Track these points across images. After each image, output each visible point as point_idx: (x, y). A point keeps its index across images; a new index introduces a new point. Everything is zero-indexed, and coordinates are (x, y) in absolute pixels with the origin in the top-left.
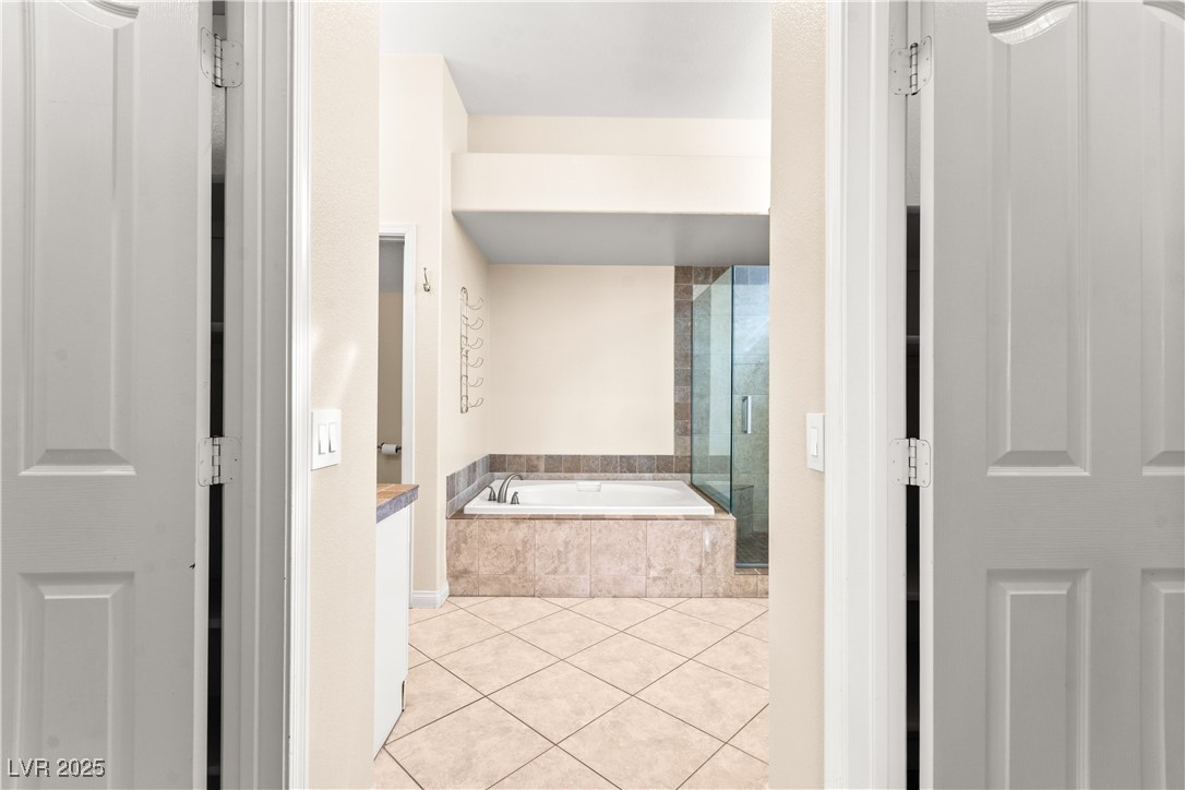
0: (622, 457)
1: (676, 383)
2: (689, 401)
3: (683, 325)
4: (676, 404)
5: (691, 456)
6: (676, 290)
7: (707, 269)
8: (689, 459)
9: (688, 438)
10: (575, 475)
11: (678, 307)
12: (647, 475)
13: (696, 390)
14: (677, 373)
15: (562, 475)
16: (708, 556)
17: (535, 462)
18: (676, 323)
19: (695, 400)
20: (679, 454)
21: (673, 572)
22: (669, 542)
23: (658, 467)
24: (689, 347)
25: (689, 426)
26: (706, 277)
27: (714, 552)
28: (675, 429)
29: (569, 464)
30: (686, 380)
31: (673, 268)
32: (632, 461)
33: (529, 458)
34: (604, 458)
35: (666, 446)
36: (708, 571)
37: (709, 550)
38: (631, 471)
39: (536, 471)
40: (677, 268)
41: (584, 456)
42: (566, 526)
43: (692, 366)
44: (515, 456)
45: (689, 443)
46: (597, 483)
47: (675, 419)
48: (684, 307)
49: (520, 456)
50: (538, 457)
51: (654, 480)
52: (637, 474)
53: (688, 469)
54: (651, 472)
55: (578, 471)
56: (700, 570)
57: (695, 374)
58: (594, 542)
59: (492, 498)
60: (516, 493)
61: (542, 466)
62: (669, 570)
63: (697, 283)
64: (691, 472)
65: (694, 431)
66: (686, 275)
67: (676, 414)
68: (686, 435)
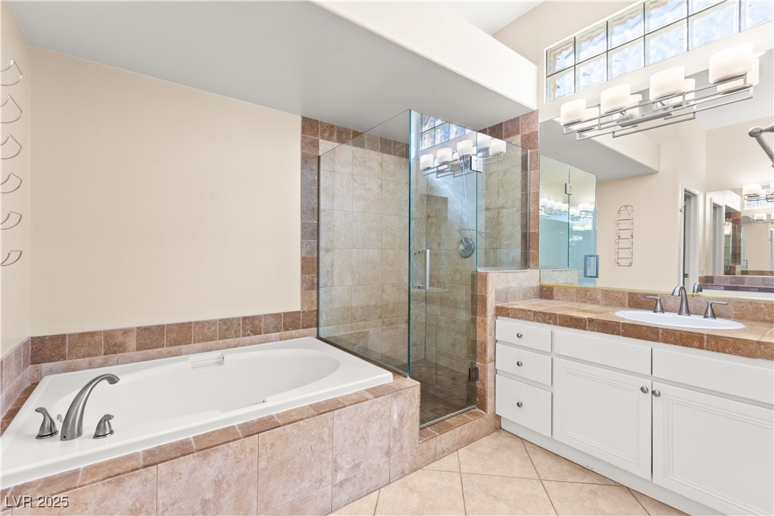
0: (245, 318)
1: (303, 237)
2: (316, 255)
3: (310, 178)
4: (303, 259)
5: (318, 311)
6: (302, 142)
7: (332, 127)
8: (315, 313)
9: (314, 292)
10: (184, 348)
11: (305, 159)
12: (273, 335)
13: (322, 244)
14: (304, 227)
15: (164, 350)
16: (396, 433)
17: (120, 339)
18: (303, 175)
19: (322, 253)
20: (305, 309)
21: (362, 466)
22: (358, 431)
23: (285, 325)
24: (316, 201)
25: (315, 280)
26: (331, 135)
27: (402, 426)
28: (302, 285)
29: (174, 336)
30: (312, 234)
31: (300, 117)
32: (257, 322)
33: (109, 335)
34: (224, 321)
35: (293, 302)
36: (396, 450)
37: (397, 426)
38: (256, 332)
39: (124, 351)
40: (304, 119)
41: (197, 323)
42: (218, 458)
43: (318, 220)
44: (83, 335)
45: (315, 297)
46: (217, 354)
47: (303, 273)
48: (311, 161)
49: (92, 334)
50: (125, 332)
51: (281, 339)
52: (263, 336)
53: (314, 323)
54: (278, 331)
55: (187, 341)
56: (388, 453)
57: (322, 228)
58: (263, 464)
59: (47, 432)
60: (107, 418)
61: (132, 342)
62: (357, 466)
63: (323, 138)
64: (317, 326)
65: (321, 285)
66: (312, 127)
67: (302, 268)
68: (313, 289)
